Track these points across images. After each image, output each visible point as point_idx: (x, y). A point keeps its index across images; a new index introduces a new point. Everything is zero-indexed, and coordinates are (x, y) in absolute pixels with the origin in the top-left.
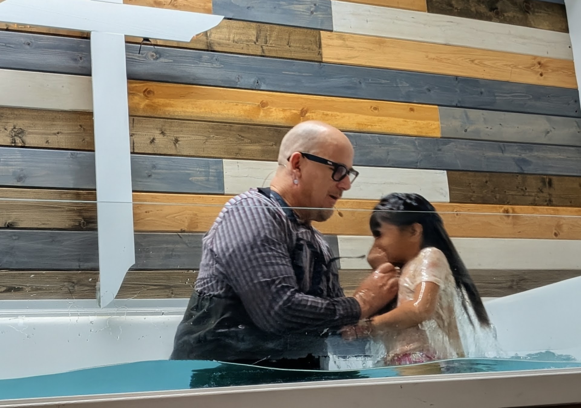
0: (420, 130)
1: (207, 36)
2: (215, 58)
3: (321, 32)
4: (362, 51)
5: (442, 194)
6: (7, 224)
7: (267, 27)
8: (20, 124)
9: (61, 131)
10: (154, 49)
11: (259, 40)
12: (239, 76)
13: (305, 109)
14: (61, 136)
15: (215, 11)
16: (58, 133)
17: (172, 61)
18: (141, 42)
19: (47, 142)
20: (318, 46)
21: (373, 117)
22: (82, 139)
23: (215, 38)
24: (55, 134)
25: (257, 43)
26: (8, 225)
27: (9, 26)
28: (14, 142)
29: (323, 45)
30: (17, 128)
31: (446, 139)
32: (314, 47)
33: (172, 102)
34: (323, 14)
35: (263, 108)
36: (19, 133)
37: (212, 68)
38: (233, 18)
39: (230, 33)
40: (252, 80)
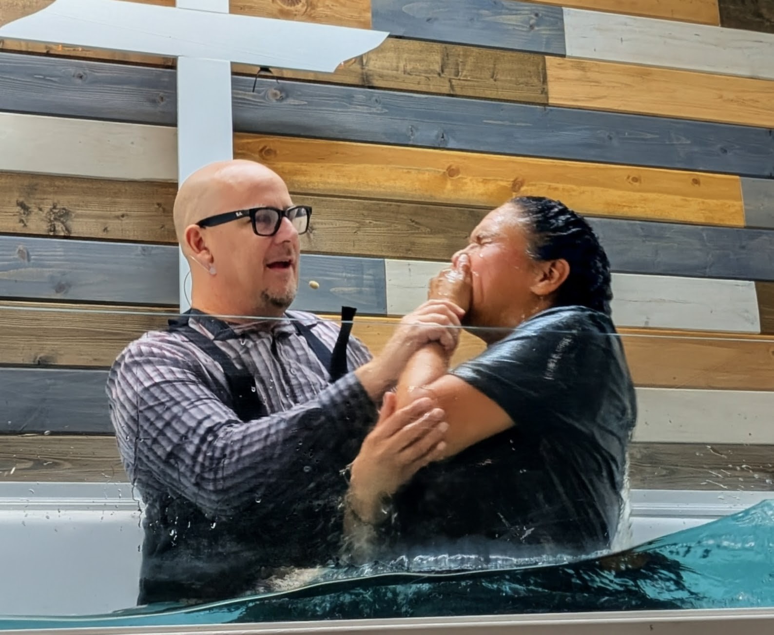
0: (710, 215)
1: (362, 65)
2: (374, 98)
3: (547, 57)
4: (614, 87)
5: (747, 320)
6: (38, 359)
7: (459, 49)
8: (64, 201)
9: (128, 213)
10: (277, 84)
11: (446, 70)
12: (412, 126)
13: (520, 179)
14: (127, 221)
15: (376, 26)
16: (123, 216)
17: (306, 103)
18: (255, 73)
19: (105, 230)
20: (542, 80)
21: (632, 193)
22: (161, 226)
23: (375, 67)
24: (117, 217)
25: (442, 75)
26: (39, 361)
27: (51, 48)
28: (52, 229)
29: (549, 78)
30: (58, 207)
31: (752, 230)
32: (535, 81)
33: (304, 167)
34: (550, 30)
35: (451, 178)
36: (61, 216)
37: (370, 113)
38: (405, 35)
39: (399, 58)
40: (435, 132)
